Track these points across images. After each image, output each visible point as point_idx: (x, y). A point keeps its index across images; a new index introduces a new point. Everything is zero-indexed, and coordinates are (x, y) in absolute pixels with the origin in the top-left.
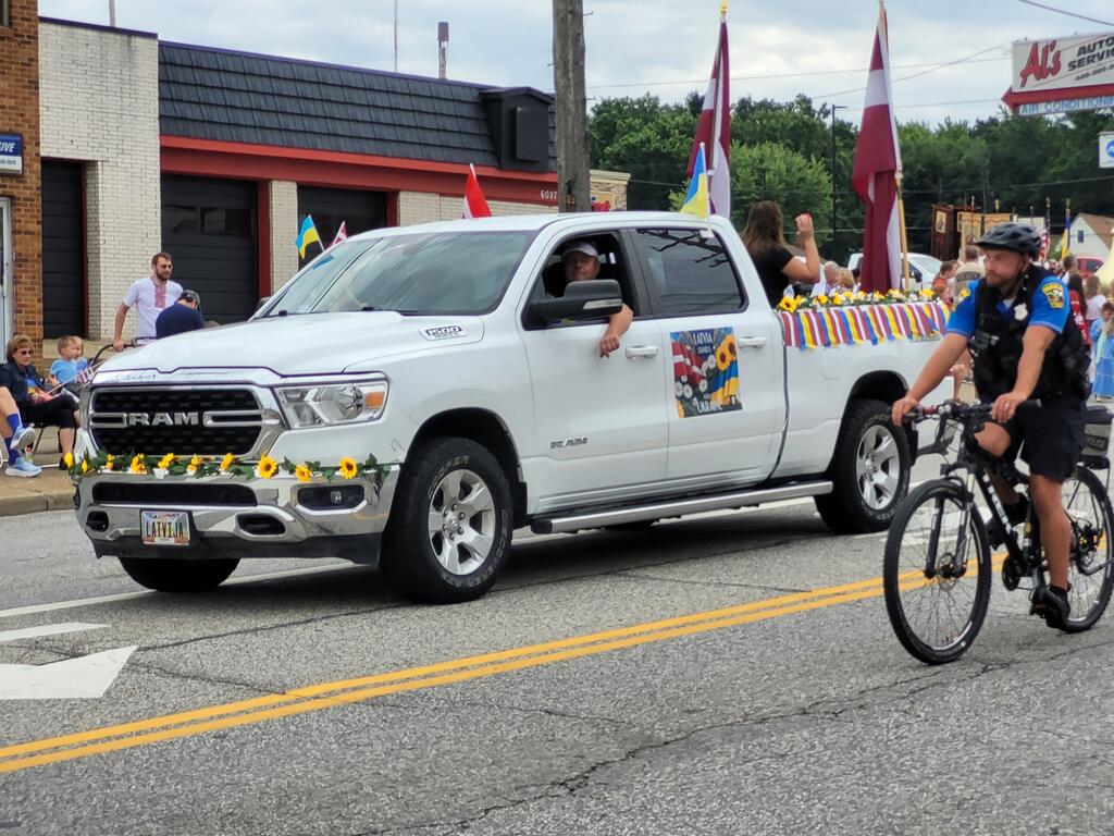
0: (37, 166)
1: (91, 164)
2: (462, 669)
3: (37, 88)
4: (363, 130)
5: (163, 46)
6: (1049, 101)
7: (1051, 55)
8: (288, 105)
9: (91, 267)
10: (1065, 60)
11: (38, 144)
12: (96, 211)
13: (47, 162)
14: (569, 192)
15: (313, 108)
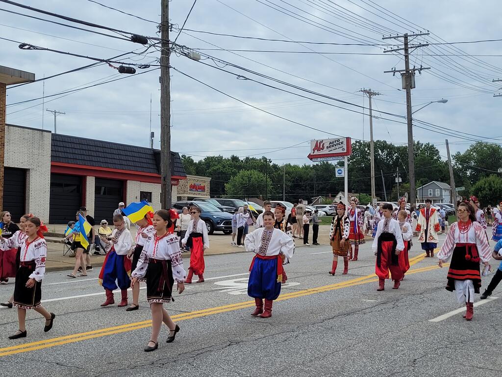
0: (3, 169)
1: (29, 170)
2: (42, 344)
3: (4, 146)
4: (116, 162)
5: (52, 134)
6: (321, 158)
7: (322, 144)
8: (93, 154)
9: (27, 201)
10: (325, 146)
11: (3, 163)
12: (29, 184)
13: (6, 168)
14: (164, 180)
15: (100, 155)
